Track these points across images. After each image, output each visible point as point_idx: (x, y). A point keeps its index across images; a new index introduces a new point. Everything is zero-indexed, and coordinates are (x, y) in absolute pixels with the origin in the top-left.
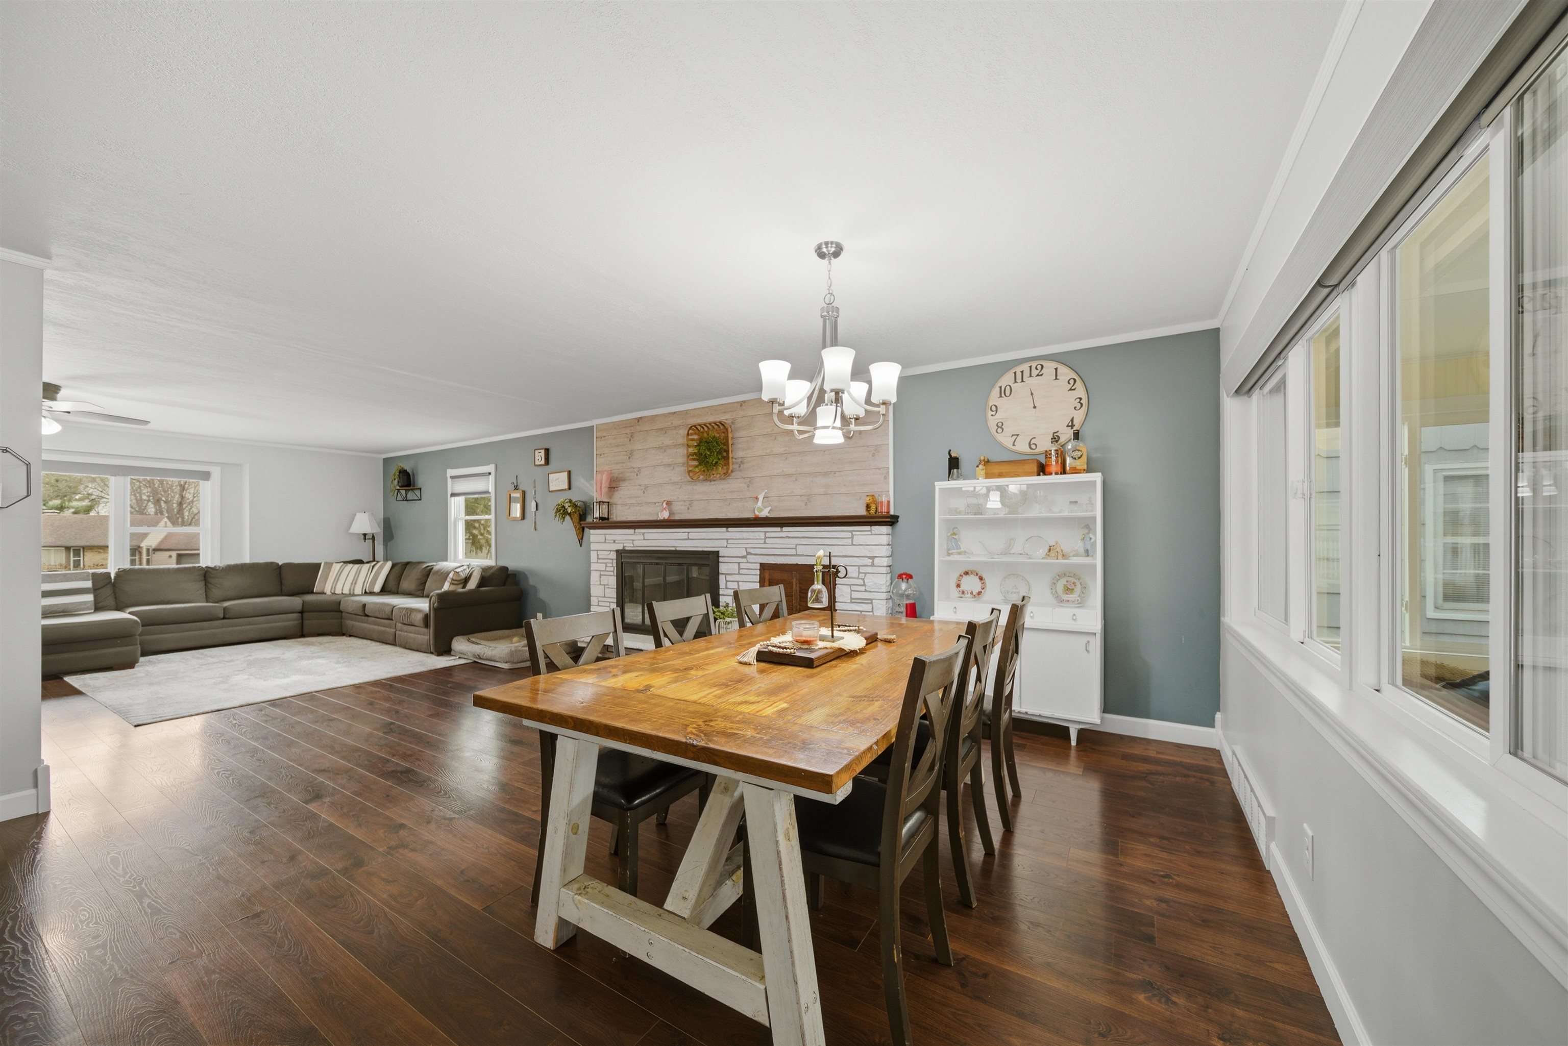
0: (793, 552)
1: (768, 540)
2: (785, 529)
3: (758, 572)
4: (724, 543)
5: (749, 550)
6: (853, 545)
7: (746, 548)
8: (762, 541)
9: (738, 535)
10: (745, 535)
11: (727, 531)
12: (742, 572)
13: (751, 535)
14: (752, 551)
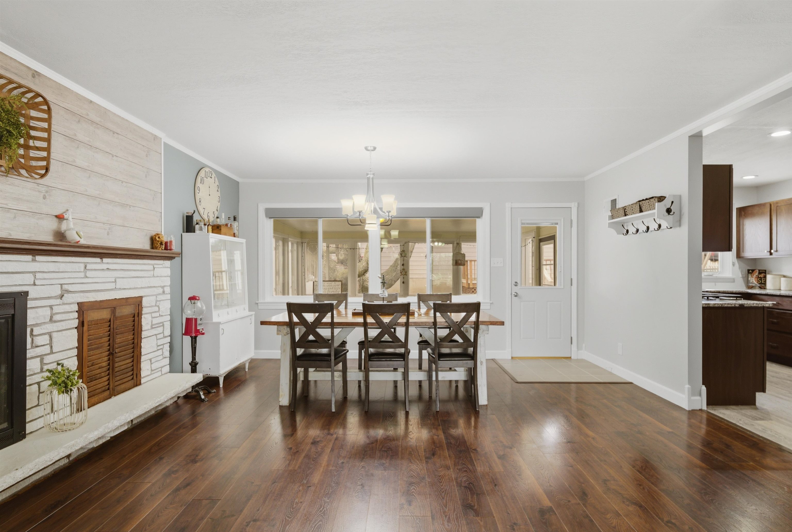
0: (112, 286)
1: (89, 274)
2: (105, 260)
3: (76, 315)
4: (29, 279)
5: (65, 287)
6: (154, 276)
7: (61, 285)
8: (82, 275)
9: (52, 267)
10: (62, 267)
11: (34, 260)
12: (56, 318)
13: (69, 267)
14: (70, 288)
